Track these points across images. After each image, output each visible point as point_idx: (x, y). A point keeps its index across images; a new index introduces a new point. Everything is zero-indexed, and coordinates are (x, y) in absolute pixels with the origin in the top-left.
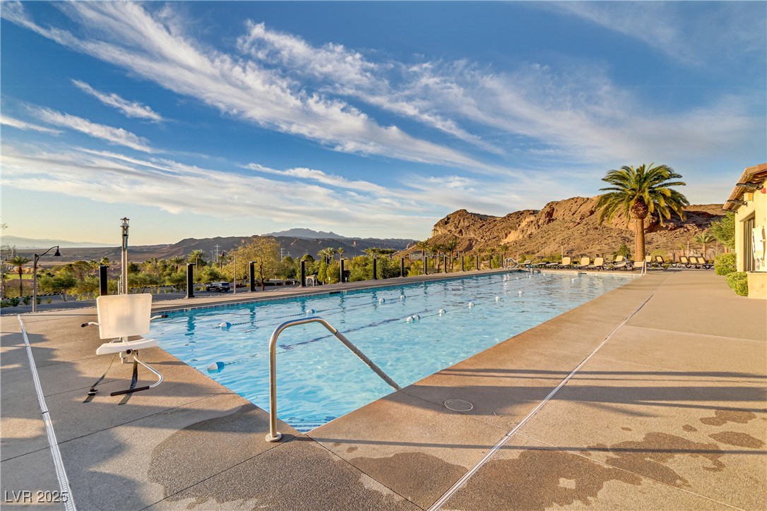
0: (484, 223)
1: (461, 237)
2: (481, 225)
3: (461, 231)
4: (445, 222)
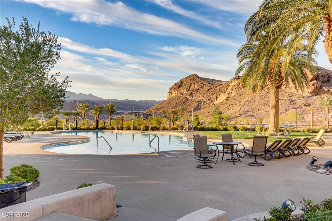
0: (212, 86)
1: (191, 99)
2: (209, 88)
3: (191, 94)
4: (179, 85)
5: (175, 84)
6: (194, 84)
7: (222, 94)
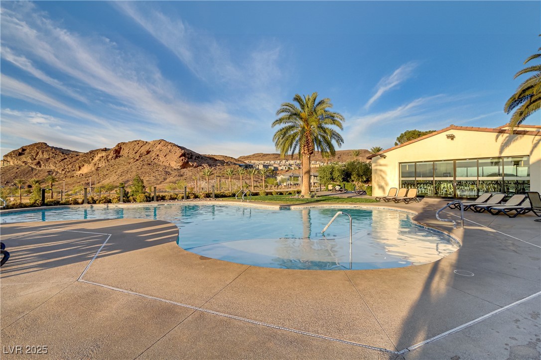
0: (66, 157)
1: (38, 168)
2: (63, 158)
3: (39, 163)
4: (21, 152)
5: (14, 152)
6: (43, 153)
7: (86, 165)
